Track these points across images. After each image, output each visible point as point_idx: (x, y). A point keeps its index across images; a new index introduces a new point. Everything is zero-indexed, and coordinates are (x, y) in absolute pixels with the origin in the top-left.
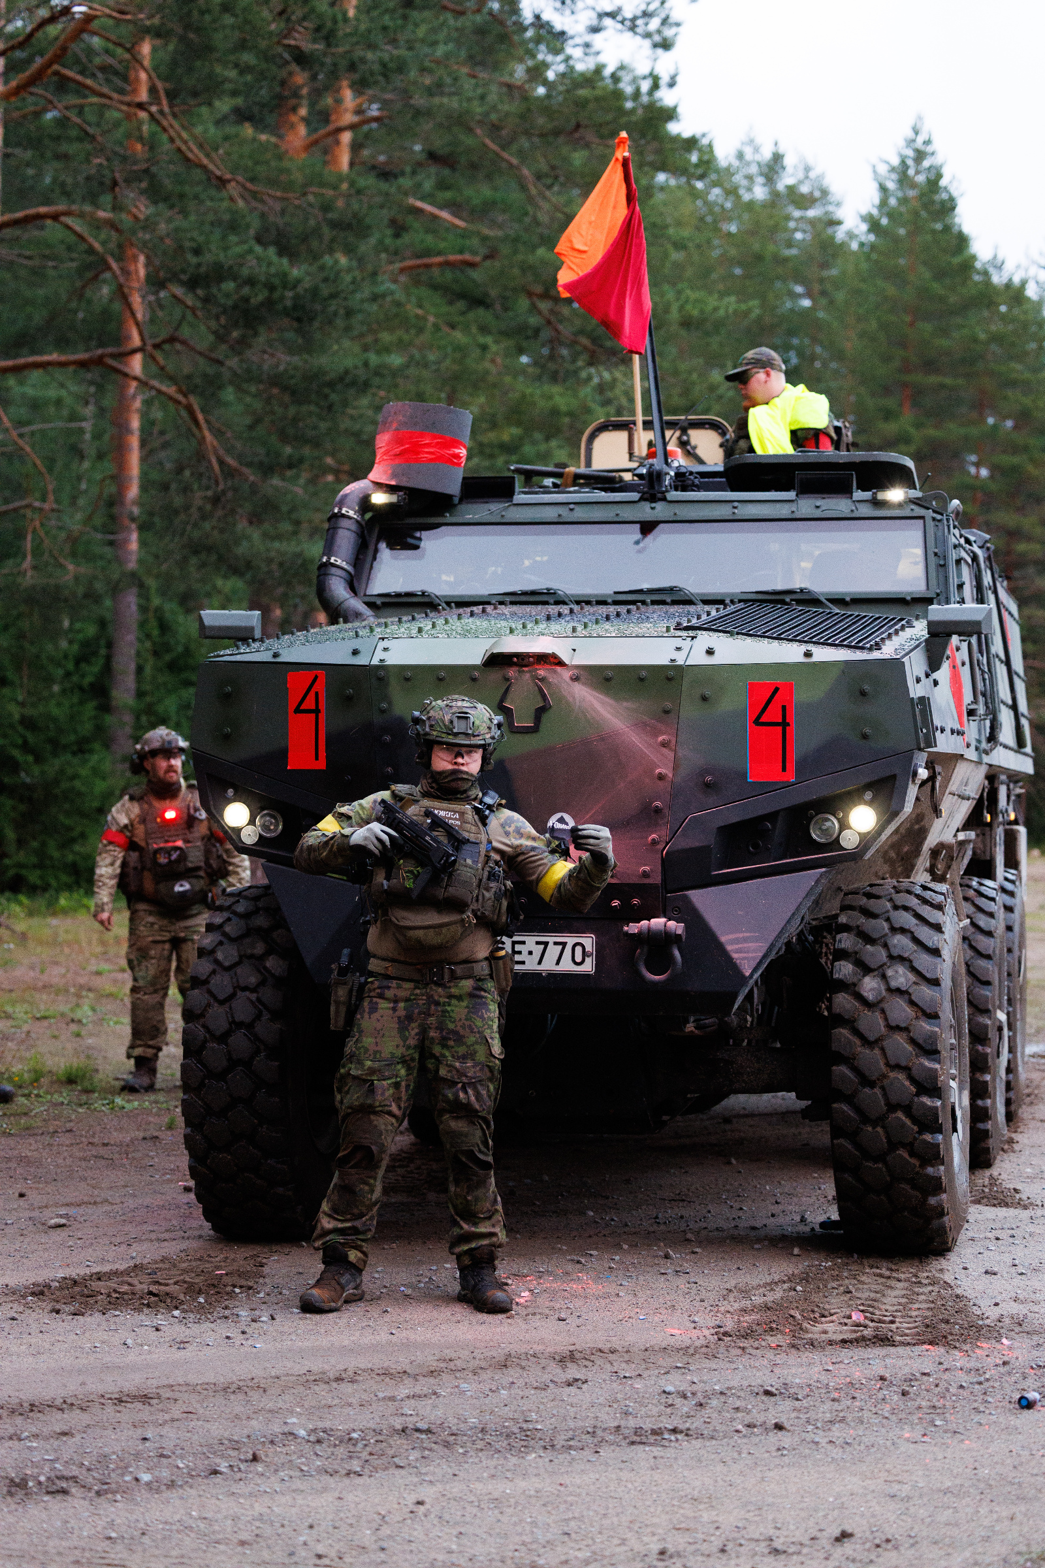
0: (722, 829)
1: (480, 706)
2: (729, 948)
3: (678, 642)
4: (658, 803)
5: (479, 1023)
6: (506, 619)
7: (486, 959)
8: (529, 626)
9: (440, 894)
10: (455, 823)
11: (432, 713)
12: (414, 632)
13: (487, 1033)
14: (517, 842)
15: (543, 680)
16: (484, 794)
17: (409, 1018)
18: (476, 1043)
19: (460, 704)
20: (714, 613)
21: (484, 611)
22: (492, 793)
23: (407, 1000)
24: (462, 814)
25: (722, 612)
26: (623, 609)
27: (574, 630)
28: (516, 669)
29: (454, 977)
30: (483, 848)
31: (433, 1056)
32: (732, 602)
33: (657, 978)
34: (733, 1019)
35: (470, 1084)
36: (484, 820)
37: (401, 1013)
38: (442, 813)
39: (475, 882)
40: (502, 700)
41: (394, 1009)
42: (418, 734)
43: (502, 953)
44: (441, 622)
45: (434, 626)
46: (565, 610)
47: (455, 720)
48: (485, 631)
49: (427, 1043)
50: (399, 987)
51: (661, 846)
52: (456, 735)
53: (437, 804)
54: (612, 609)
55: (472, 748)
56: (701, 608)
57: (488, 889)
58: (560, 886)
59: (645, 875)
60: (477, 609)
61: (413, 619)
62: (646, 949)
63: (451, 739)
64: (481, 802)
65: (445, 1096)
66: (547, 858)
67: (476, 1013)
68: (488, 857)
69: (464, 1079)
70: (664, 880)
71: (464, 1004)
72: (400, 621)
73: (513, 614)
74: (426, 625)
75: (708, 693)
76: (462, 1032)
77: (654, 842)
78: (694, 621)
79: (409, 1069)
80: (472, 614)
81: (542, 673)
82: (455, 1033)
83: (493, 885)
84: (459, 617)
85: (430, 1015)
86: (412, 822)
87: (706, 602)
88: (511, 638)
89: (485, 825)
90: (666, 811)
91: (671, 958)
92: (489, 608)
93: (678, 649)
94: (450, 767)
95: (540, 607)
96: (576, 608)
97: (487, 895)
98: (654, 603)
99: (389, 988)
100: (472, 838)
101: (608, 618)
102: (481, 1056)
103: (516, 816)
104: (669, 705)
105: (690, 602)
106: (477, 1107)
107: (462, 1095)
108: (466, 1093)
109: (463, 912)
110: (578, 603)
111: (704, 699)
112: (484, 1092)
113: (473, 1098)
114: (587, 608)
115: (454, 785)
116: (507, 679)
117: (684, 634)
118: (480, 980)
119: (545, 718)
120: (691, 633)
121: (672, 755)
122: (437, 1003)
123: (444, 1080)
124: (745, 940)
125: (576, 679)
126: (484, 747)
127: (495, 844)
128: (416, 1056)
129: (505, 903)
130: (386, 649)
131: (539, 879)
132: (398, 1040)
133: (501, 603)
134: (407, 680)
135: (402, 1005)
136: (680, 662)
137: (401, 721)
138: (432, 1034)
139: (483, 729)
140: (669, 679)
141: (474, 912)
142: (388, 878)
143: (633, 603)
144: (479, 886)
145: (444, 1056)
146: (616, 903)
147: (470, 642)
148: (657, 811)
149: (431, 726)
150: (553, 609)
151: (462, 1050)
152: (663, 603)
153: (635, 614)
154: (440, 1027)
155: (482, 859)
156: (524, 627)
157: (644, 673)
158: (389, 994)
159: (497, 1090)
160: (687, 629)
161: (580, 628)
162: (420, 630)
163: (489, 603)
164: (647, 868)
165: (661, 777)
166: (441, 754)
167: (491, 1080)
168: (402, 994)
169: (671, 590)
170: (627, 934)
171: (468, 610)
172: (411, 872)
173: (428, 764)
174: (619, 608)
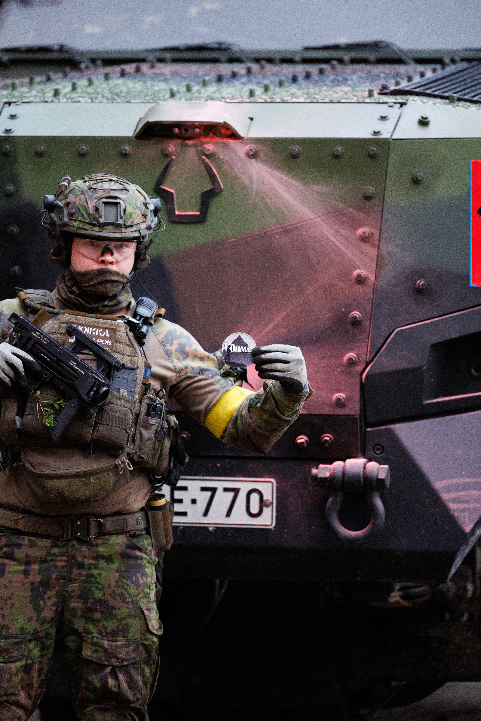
0: (436, 347)
1: (132, 187)
2: (445, 496)
3: (384, 110)
4: (356, 313)
5: (133, 591)
6: (166, 81)
7: (142, 509)
8: (195, 88)
9: (88, 434)
10: (105, 343)
11: (71, 198)
12: (49, 95)
13: (143, 604)
14: (180, 364)
15: (211, 156)
16: (139, 303)
17: (45, 584)
18: (130, 616)
19: (106, 185)
20: (429, 74)
21: (138, 70)
22: (148, 300)
23: (42, 561)
24: (114, 331)
25: (440, 73)
26: (313, 69)
27: (252, 93)
28: (178, 142)
29: (102, 532)
30: (140, 375)
31: (75, 632)
32: (453, 61)
33: (353, 534)
34: (450, 588)
35: (121, 667)
36: (140, 338)
37: (35, 578)
38: (88, 331)
39: (131, 418)
40: (160, 181)
41: (26, 573)
42: (53, 224)
43: (161, 502)
44: (82, 83)
45: (74, 88)
46: (240, 69)
47: (102, 208)
48: (138, 95)
49: (67, 615)
50: (32, 545)
51: (360, 368)
52: (103, 226)
53: (81, 318)
54: (300, 69)
55: (123, 241)
56: (413, 68)
57: (147, 427)
58: (235, 420)
59: (339, 403)
60: (130, 68)
61: (49, 79)
62: (340, 498)
63: (97, 232)
64: (135, 315)
65: (89, 682)
66: (220, 382)
67: (129, 578)
68: (146, 387)
69: (115, 662)
70: (363, 410)
71: (115, 566)
72: (31, 82)
73: (175, 74)
74: (65, 87)
75: (420, 174)
76: (111, 602)
77: (351, 363)
78: (404, 85)
79: (43, 648)
80: (123, 74)
81: (210, 147)
82: (102, 602)
83: (153, 421)
84: (107, 77)
85: (71, 581)
86: (51, 343)
87: (420, 61)
88: (172, 102)
89: (141, 344)
90: (366, 323)
91: (372, 508)
92: (145, 67)
93: (383, 118)
94: (96, 266)
95: (208, 66)
96: (255, 67)
97: (146, 434)
98: (354, 61)
99: (19, 546)
100: (126, 361)
101: (295, 79)
102: (135, 633)
103: (178, 329)
104: (371, 189)
105: (398, 61)
106: (130, 696)
107: (111, 682)
108: (116, 678)
109: (116, 457)
110: (257, 60)
111: (416, 181)
112: (138, 678)
113: (125, 686)
114: (269, 67)
115: (101, 289)
116: (166, 155)
117: (391, 99)
118: (134, 536)
119: (215, 204)
120: (400, 99)
121: (373, 252)
122: (81, 566)
123: (88, 662)
124: (465, 487)
125: (253, 155)
126: (138, 240)
127: (156, 369)
128: (53, 631)
129: (167, 444)
130: (13, 117)
131: (208, 410)
132: (30, 612)
133: (161, 60)
134: (40, 155)
135: (35, 567)
136: (385, 135)
137: (31, 207)
138: (73, 604)
139: (137, 218)
140: (372, 156)
141: (130, 457)
142: (21, 413)
143: (327, 61)
144: (136, 423)
145: (89, 632)
146: (302, 439)
147: (120, 108)
148: (356, 322)
149: (71, 215)
150: (225, 69)
151: (111, 625)
152: (365, 61)
153: (330, 76)
154: (84, 596)
155: (139, 388)
156: (189, 89)
157: (340, 149)
158: (19, 553)
159: (154, 675)
160: (395, 93)
161: (259, 91)
162: (56, 93)
163: (143, 60)
164: (342, 395)
165: (360, 280)
166: (83, 250)
167: (147, 662)
168: (35, 553)
169: (375, 45)
170: (316, 478)
171: (118, 69)
172: (51, 406)
173: (67, 263)
174: (310, 68)
